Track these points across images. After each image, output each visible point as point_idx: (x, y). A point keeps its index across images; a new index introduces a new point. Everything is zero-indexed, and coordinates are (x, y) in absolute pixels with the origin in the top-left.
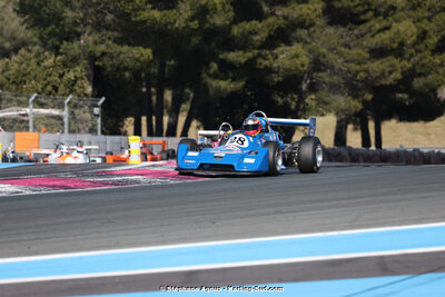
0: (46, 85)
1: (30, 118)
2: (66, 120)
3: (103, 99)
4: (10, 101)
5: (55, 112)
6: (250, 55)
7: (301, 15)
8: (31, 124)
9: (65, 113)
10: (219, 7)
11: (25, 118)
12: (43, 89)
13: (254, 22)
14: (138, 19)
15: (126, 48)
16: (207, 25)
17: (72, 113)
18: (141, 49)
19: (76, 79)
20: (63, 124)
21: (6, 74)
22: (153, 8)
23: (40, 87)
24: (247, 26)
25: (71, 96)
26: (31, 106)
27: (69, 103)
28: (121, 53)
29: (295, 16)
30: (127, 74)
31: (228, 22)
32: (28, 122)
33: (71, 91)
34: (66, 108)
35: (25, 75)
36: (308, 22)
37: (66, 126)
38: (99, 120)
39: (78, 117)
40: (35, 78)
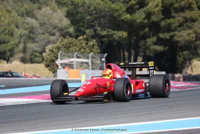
0: (81, 48)
1: (75, 63)
2: (90, 64)
3: (106, 54)
4: (64, 55)
5: (85, 60)
6: (170, 34)
7: (192, 17)
8: (75, 66)
9: (89, 61)
10: (156, 13)
11: (72, 63)
12: (79, 50)
13: (171, 19)
14: (121, 19)
15: (116, 32)
16: (151, 21)
17: (92, 61)
18: (123, 32)
19: (93, 45)
20: (89, 66)
21: (62, 43)
22: (127, 14)
23: (78, 49)
24: (168, 21)
25: (92, 53)
26: (75, 57)
27: (91, 56)
28: (114, 34)
29: (189, 16)
30: (115, 44)
31: (160, 19)
32: (73, 65)
33: (91, 51)
34: (90, 58)
35: (70, 44)
36: (195, 19)
37: (90, 67)
38: (105, 64)
39: (95, 63)
40: (75, 45)
